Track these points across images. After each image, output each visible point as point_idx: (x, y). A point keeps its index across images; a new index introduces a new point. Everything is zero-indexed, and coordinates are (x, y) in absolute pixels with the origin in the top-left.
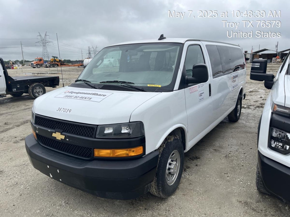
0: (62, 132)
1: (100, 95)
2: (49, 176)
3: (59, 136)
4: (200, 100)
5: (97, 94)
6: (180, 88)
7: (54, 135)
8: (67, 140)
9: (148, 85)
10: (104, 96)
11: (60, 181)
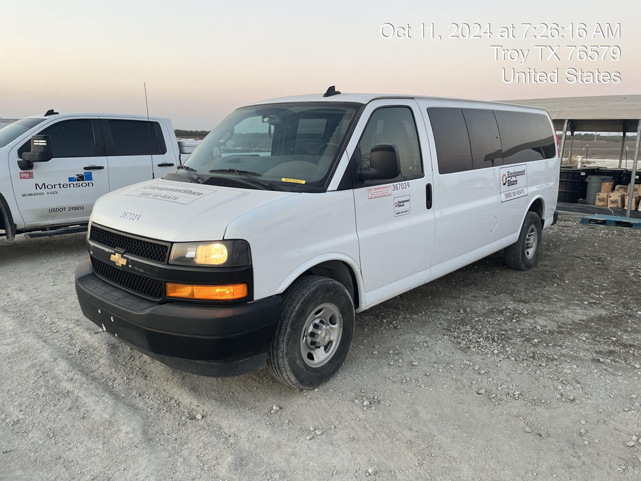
0: (124, 254)
1: (194, 193)
2: (102, 327)
3: (118, 259)
4: (397, 214)
5: (190, 192)
6: (342, 187)
7: (113, 258)
8: (130, 266)
9: (283, 180)
10: (199, 194)
11: (115, 337)
